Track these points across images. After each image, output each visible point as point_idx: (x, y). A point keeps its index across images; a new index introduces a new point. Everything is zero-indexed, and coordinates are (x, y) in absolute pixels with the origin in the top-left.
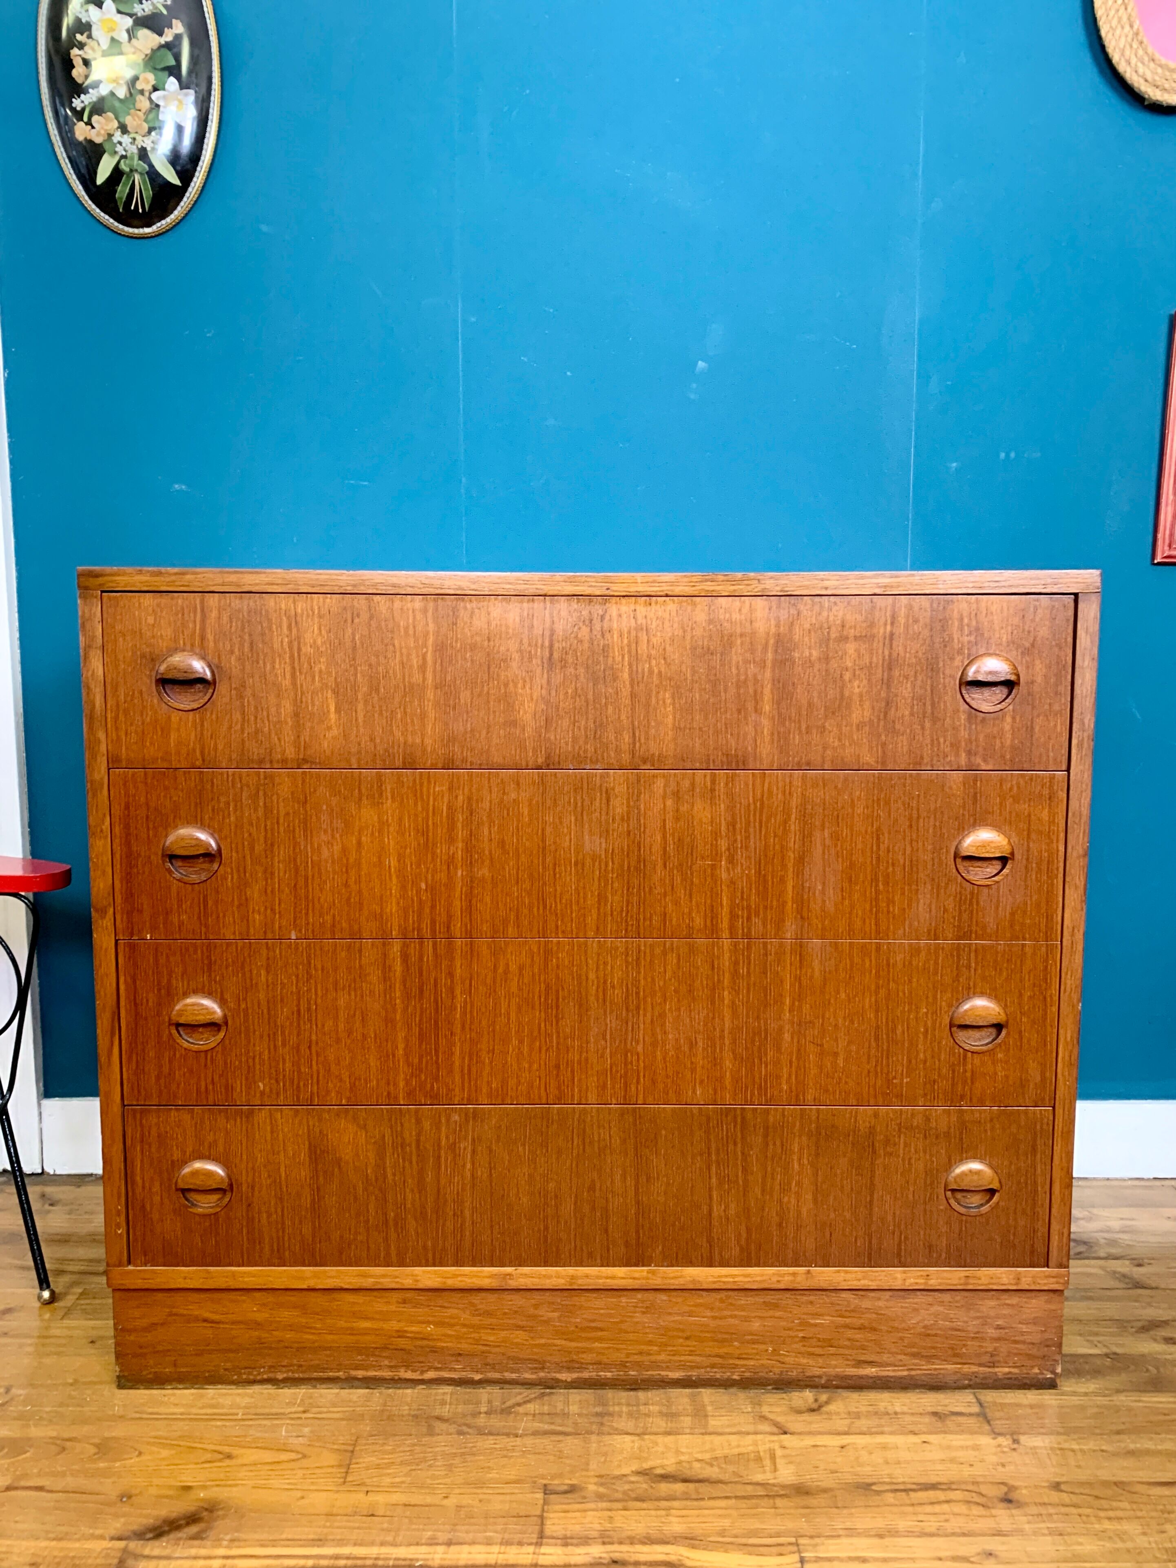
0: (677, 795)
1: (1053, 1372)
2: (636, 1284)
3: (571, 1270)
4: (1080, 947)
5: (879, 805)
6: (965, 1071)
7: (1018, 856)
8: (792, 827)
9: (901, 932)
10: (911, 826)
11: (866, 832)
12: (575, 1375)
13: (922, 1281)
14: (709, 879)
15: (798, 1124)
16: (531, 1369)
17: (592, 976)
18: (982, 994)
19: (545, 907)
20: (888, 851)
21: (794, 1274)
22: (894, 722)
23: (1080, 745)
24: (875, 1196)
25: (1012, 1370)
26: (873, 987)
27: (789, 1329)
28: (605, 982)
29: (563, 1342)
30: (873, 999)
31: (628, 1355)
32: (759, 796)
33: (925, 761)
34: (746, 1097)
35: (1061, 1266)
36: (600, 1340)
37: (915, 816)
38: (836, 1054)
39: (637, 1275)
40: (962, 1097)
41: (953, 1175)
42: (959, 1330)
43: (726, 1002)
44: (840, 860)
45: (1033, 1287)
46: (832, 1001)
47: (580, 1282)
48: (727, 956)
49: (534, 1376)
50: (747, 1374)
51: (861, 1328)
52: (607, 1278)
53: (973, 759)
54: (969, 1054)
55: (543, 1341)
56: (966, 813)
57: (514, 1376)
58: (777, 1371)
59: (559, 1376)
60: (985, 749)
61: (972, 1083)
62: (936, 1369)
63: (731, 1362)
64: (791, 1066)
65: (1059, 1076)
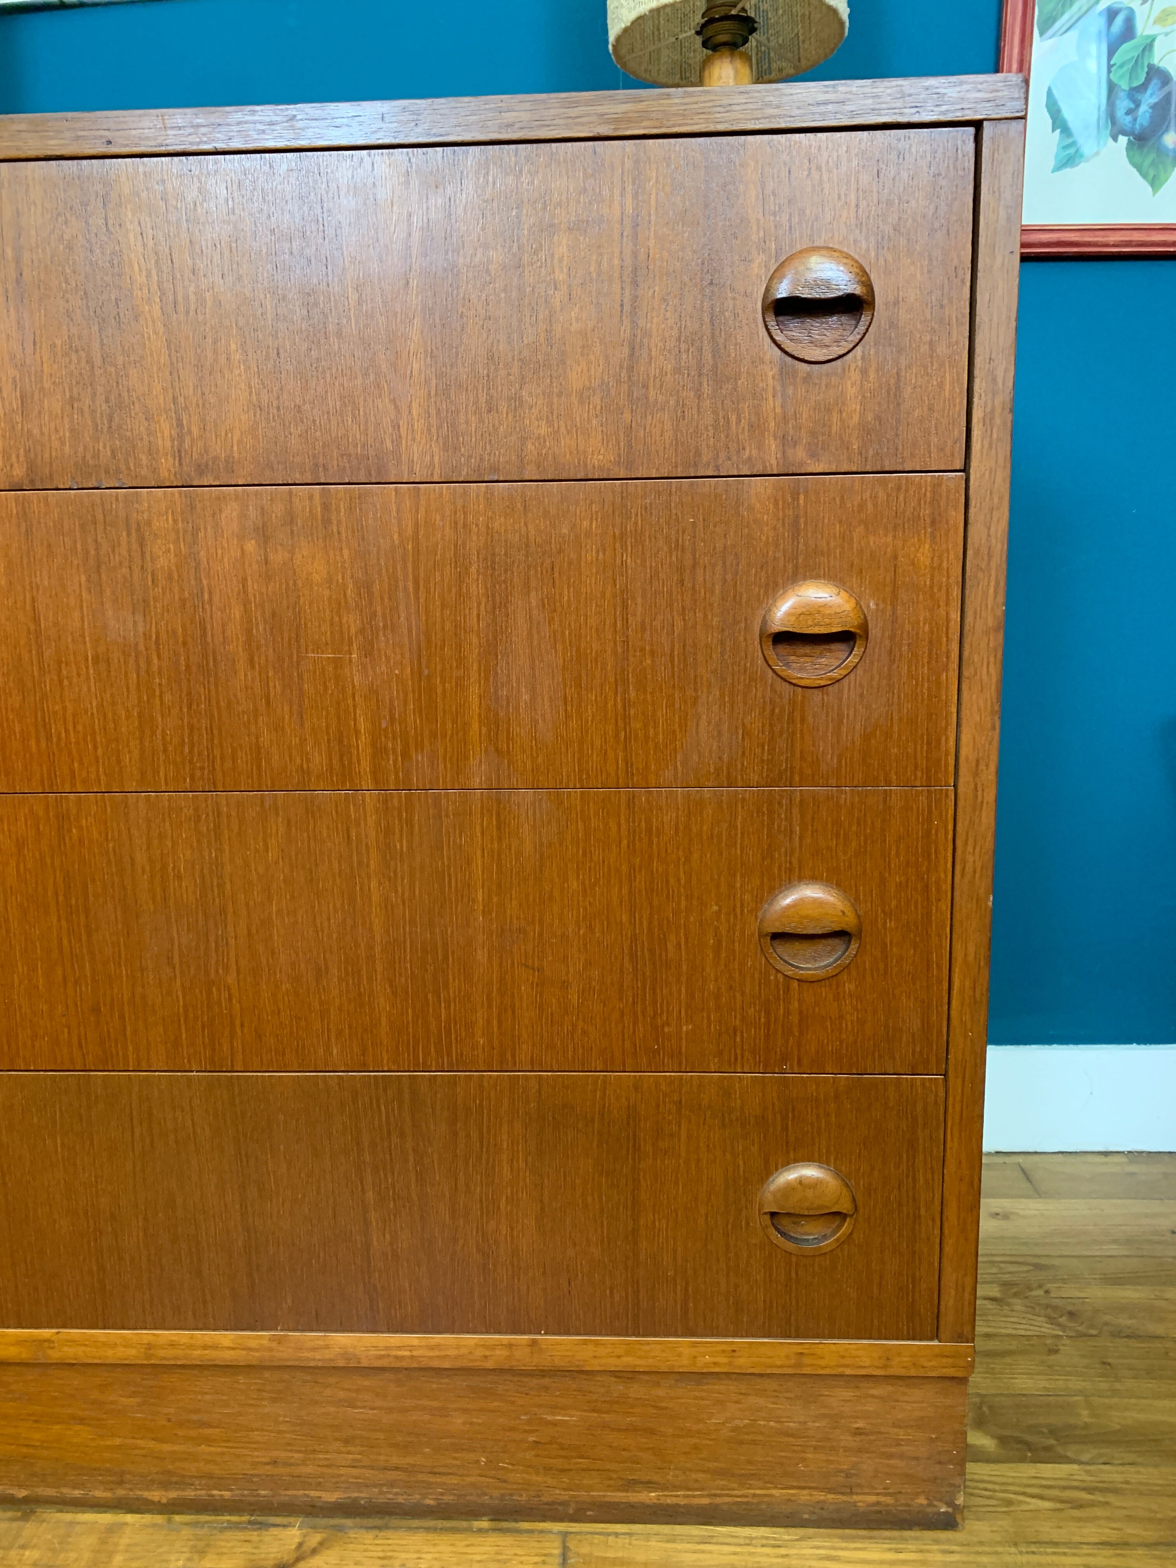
0: (263, 534)
1: (951, 1504)
2: (254, 1357)
3: (146, 1335)
4: (990, 795)
5: (624, 547)
6: (788, 1012)
7: (875, 632)
8: (473, 589)
9: (668, 774)
10: (682, 582)
11: (603, 594)
12: (173, 1494)
13: (725, 1360)
14: (331, 685)
15: (506, 1102)
16: (101, 1482)
17: (141, 858)
18: (814, 878)
19: (49, 738)
20: (643, 629)
21: (510, 1346)
22: (645, 386)
23: (988, 420)
24: (642, 1222)
25: (881, 1499)
26: (624, 869)
27: (512, 1429)
28: (164, 866)
29: (152, 1444)
30: (625, 891)
31: (255, 1464)
32: (410, 531)
33: (705, 459)
34: (416, 1057)
35: (960, 1337)
36: (208, 1441)
37: (688, 562)
38: (565, 985)
39: (252, 1344)
40: (784, 1059)
41: (772, 1187)
42: (792, 1435)
43: (375, 898)
44: (559, 647)
45: (913, 1372)
46: (556, 894)
47: (162, 1353)
48: (371, 820)
49: (108, 1495)
50: (448, 1498)
51: (631, 1429)
52: (205, 1347)
53: (790, 452)
54: (795, 984)
55: (118, 1441)
56: (779, 555)
57: (77, 1493)
58: (496, 1493)
59: (146, 1494)
60: (813, 434)
61: (801, 1033)
62: (754, 1495)
63: (420, 1477)
64: (490, 1007)
65: (955, 1021)
